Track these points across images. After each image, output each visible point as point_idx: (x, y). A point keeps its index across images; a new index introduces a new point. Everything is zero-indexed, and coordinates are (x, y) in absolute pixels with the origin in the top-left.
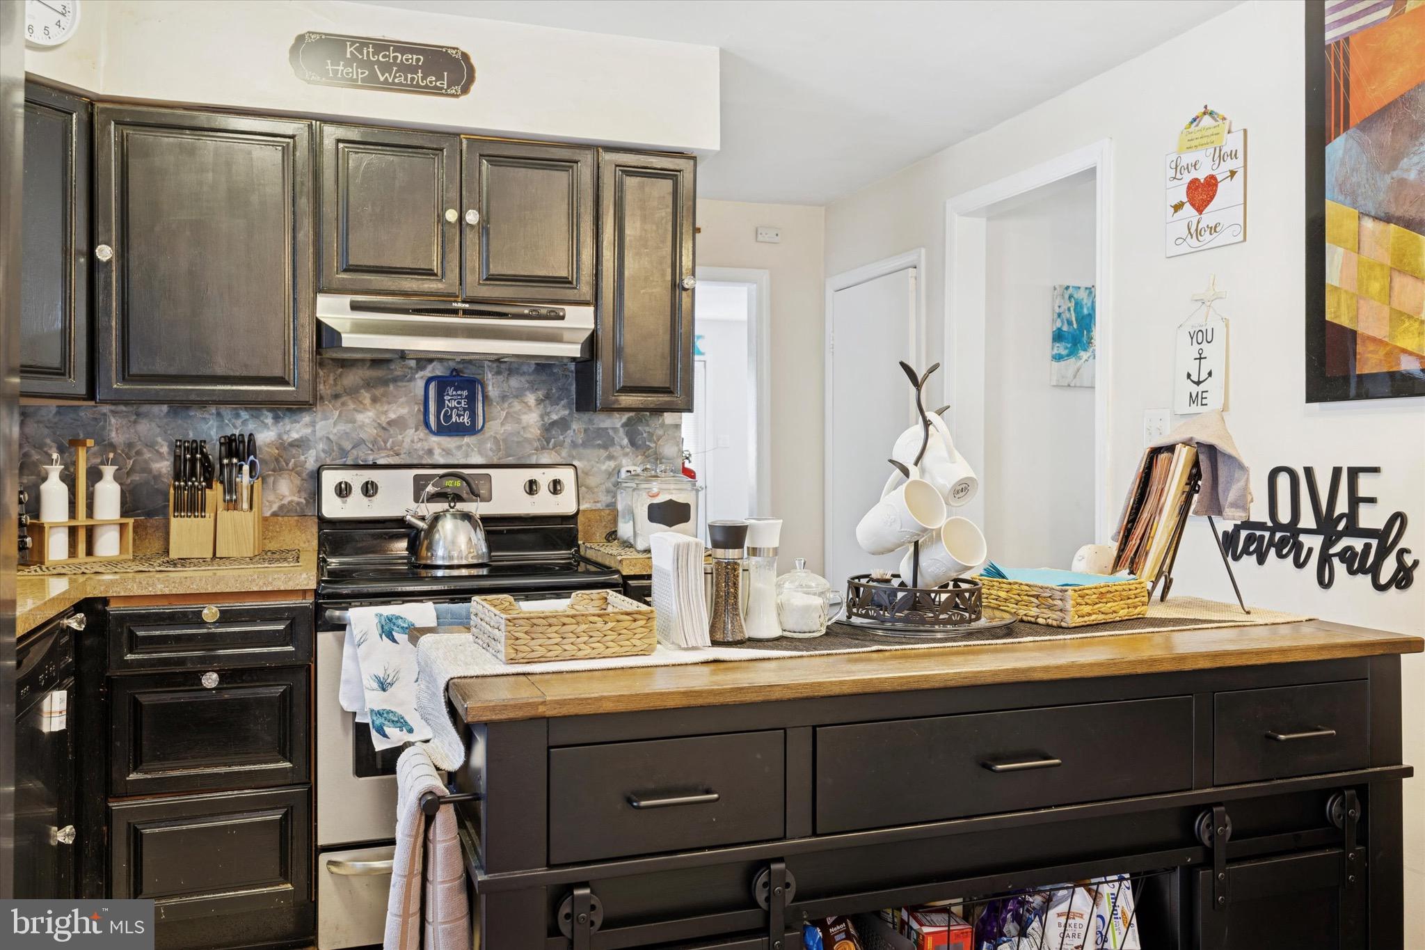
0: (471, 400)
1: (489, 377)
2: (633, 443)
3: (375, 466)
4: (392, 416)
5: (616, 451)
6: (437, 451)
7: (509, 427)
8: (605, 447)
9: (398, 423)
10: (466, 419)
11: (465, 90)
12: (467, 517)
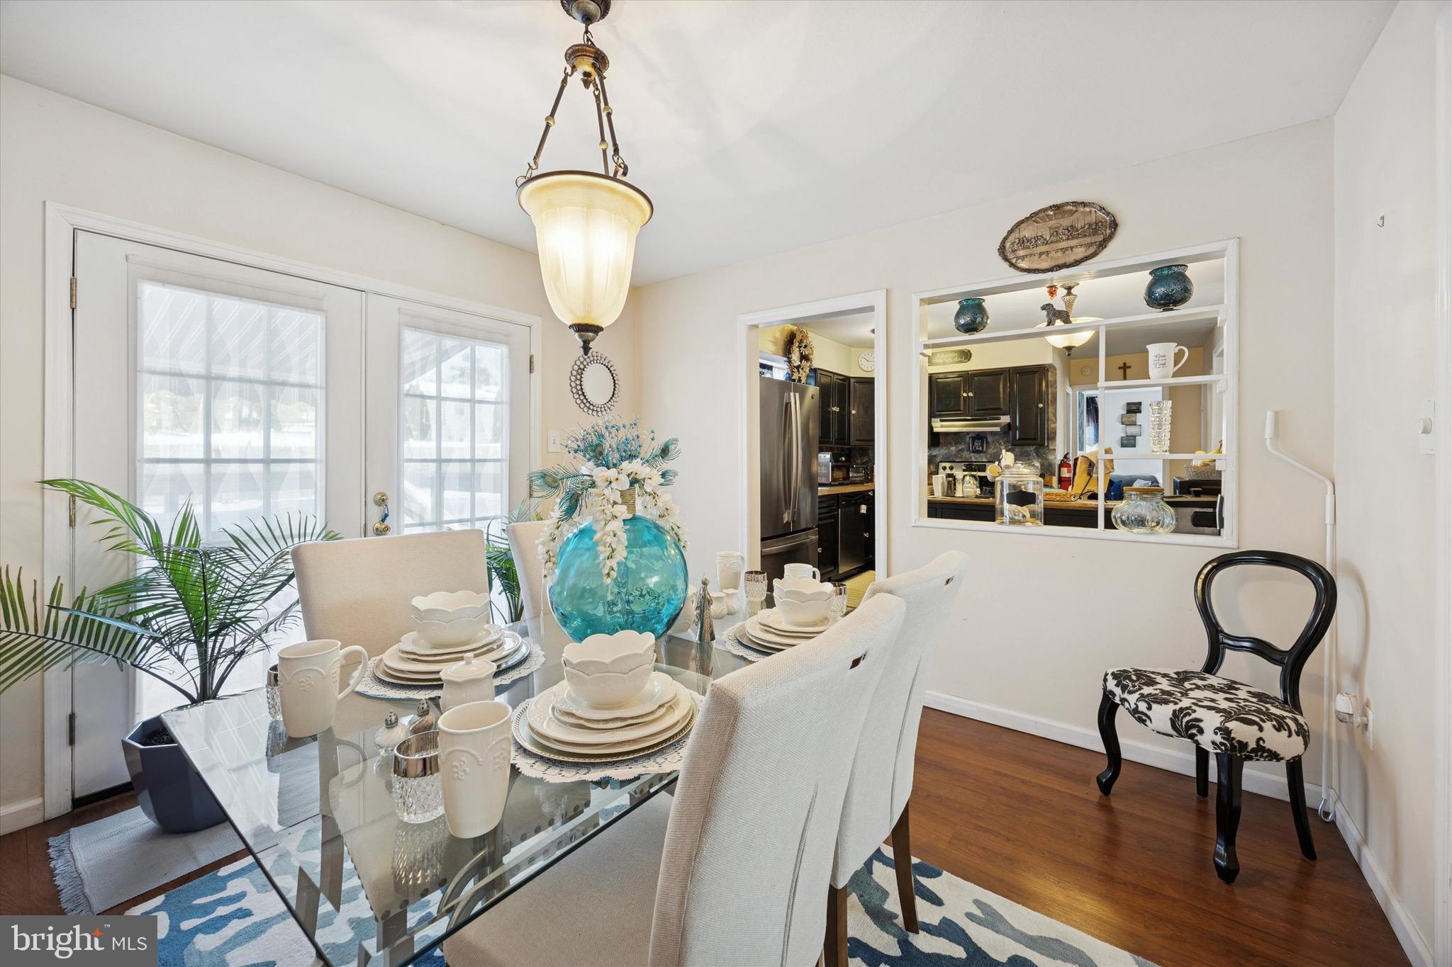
0: (982, 443)
1: (988, 435)
2: (1037, 455)
3: (954, 462)
4: (960, 448)
5: (1031, 457)
6: (973, 458)
7: (995, 451)
8: (1027, 456)
9: (962, 450)
10: (980, 449)
11: (969, 360)
12: (974, 476)
